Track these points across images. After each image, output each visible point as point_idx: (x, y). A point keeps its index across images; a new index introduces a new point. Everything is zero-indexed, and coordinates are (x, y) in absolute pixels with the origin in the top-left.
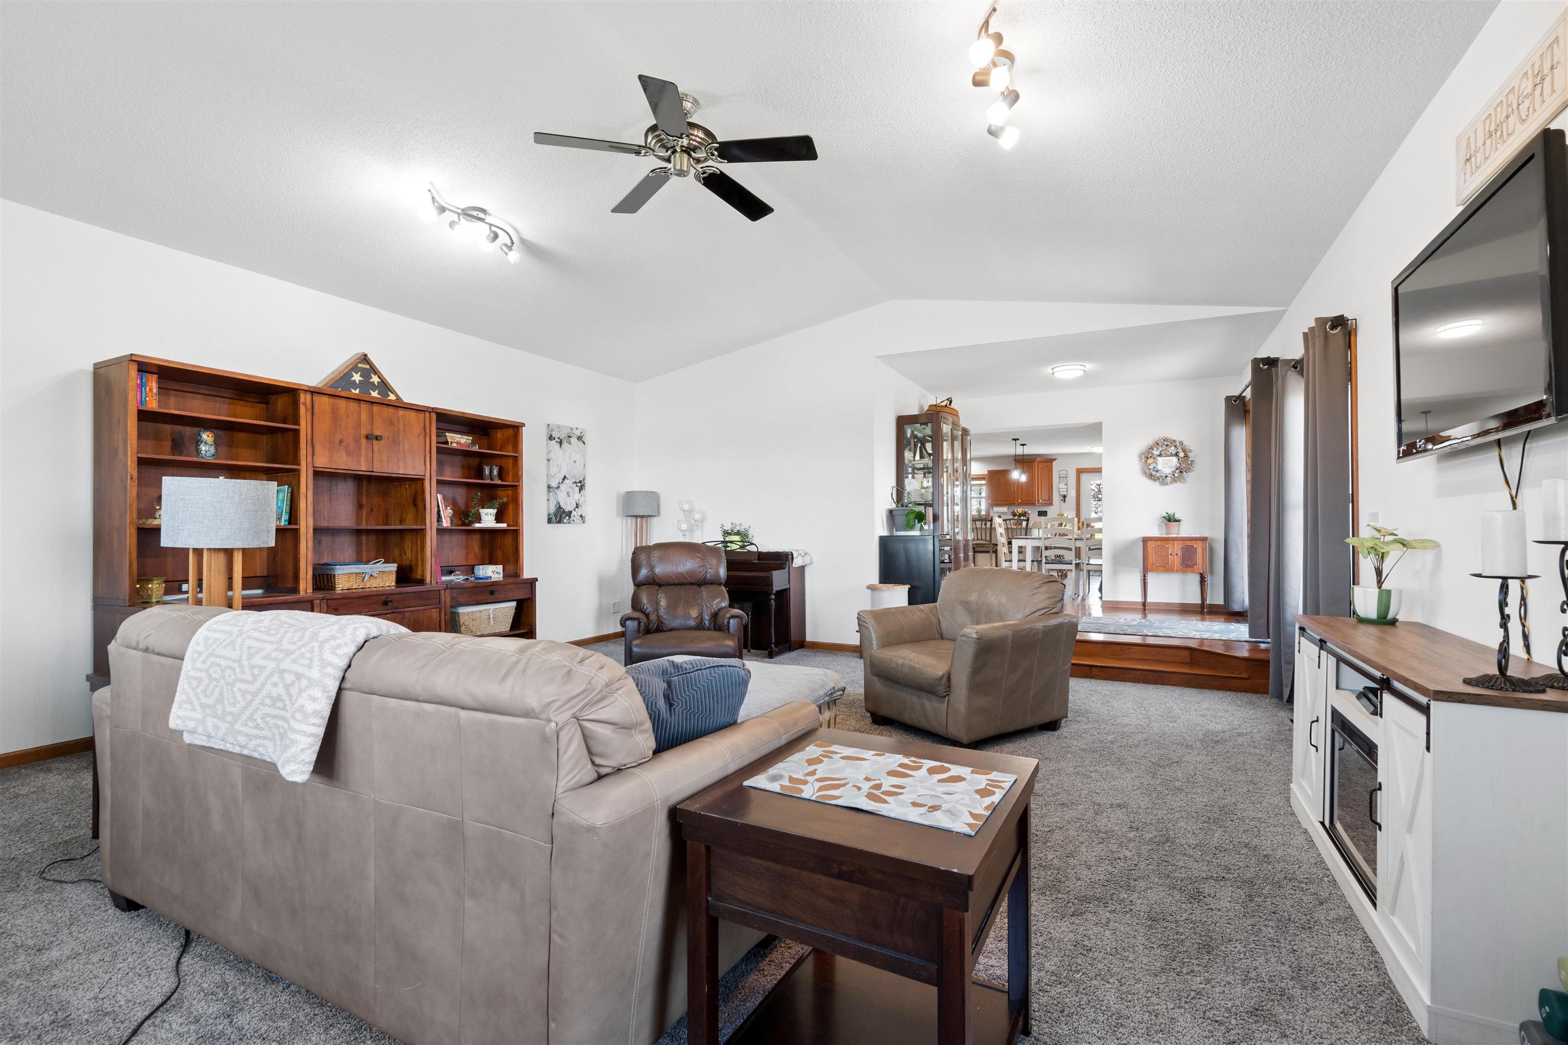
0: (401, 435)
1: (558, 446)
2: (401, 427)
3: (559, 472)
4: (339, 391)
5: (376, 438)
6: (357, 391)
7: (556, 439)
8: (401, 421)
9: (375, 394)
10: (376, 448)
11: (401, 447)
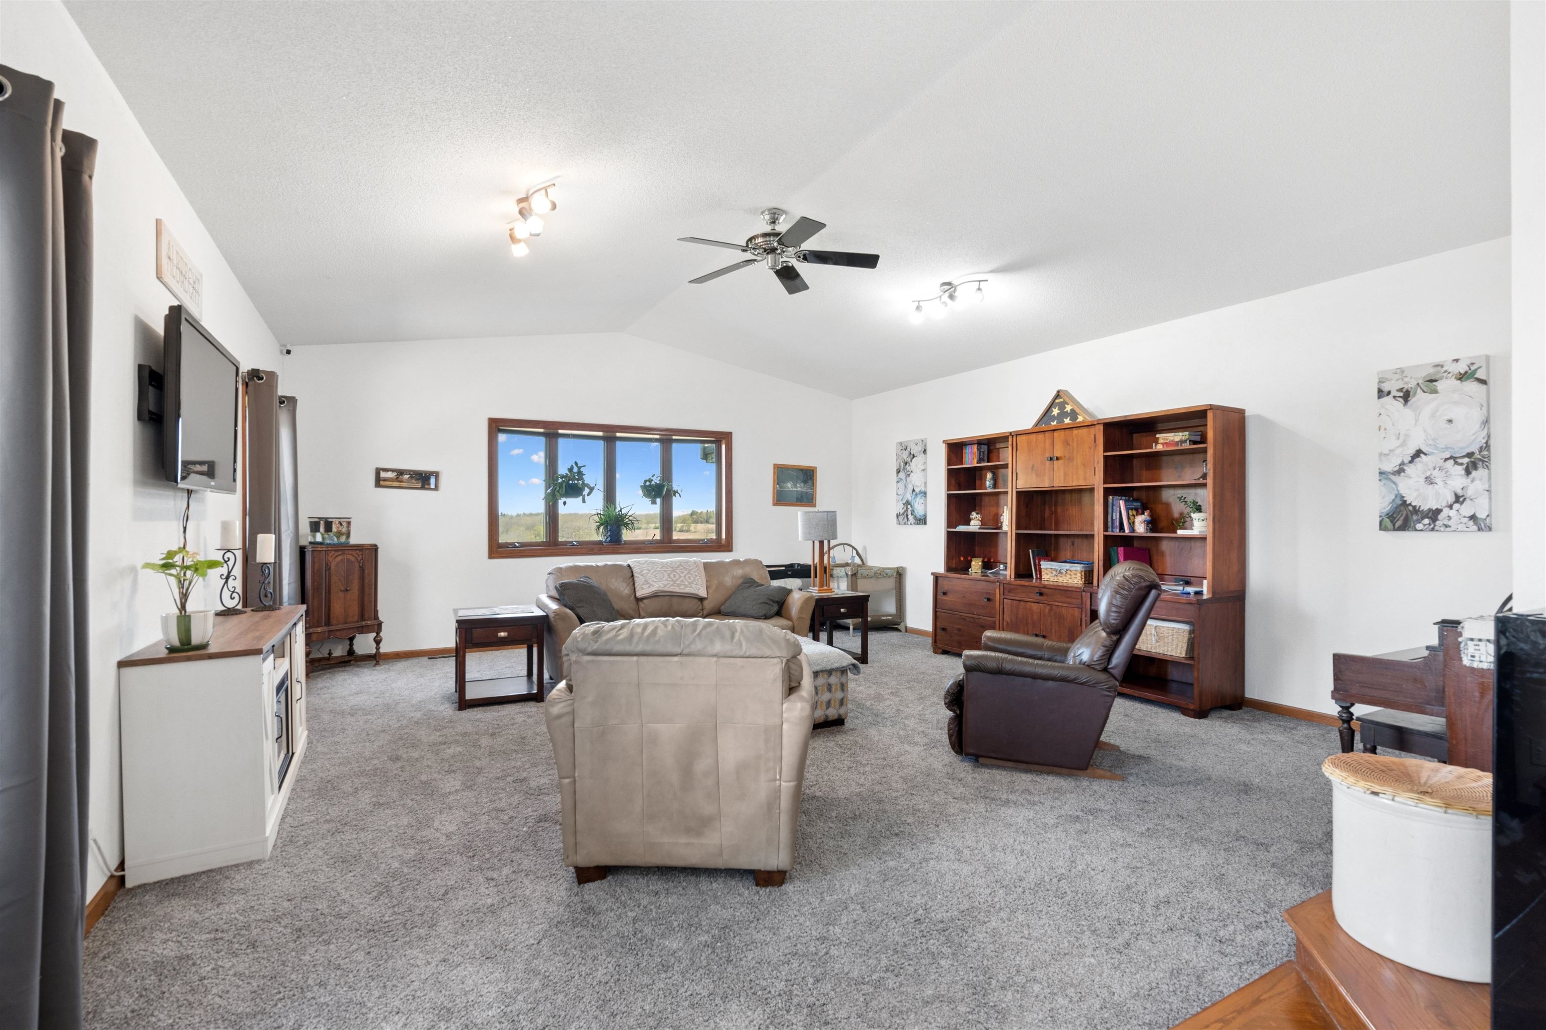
0: (1075, 451)
1: (1399, 404)
2: (1075, 444)
3: (1403, 444)
4: (1043, 427)
5: (1058, 459)
6: (1055, 423)
7: (1394, 393)
8: (1075, 439)
9: (1067, 421)
10: (1055, 466)
11: (1075, 463)
